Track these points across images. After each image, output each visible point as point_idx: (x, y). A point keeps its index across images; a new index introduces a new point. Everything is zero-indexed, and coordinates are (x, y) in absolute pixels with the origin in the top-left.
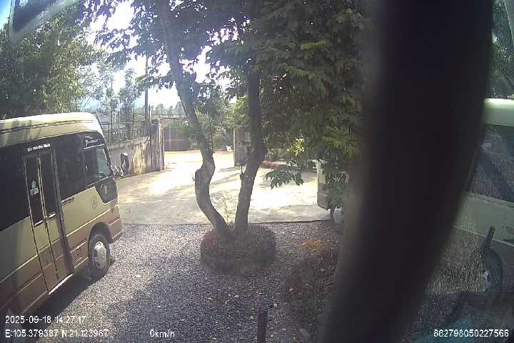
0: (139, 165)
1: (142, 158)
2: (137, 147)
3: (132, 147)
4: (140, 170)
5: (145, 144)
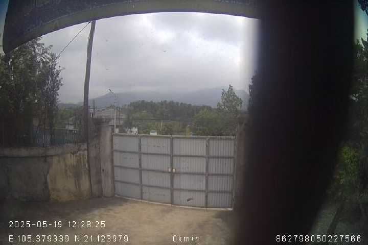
1: (67, 177)
2: (55, 160)
5: (75, 155)
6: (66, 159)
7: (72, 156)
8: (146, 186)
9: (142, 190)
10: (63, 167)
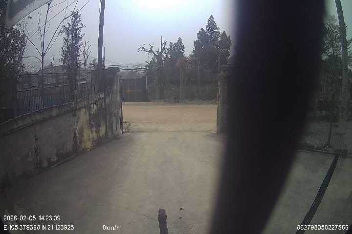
0: (85, 137)
1: (91, 127)
2: (83, 111)
3: (74, 112)
4: (89, 145)
6: (90, 109)
7: (94, 105)
10: (88, 118)
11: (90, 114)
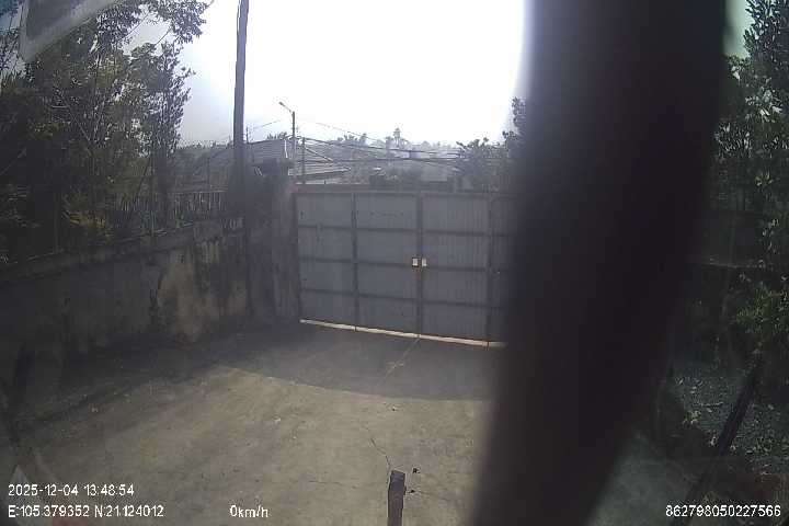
2: (175, 258)
3: (150, 257)
5: (217, 243)
6: (197, 253)
7: (211, 246)
8: (365, 296)
9: (357, 305)
10: (191, 271)
11: (197, 264)
